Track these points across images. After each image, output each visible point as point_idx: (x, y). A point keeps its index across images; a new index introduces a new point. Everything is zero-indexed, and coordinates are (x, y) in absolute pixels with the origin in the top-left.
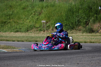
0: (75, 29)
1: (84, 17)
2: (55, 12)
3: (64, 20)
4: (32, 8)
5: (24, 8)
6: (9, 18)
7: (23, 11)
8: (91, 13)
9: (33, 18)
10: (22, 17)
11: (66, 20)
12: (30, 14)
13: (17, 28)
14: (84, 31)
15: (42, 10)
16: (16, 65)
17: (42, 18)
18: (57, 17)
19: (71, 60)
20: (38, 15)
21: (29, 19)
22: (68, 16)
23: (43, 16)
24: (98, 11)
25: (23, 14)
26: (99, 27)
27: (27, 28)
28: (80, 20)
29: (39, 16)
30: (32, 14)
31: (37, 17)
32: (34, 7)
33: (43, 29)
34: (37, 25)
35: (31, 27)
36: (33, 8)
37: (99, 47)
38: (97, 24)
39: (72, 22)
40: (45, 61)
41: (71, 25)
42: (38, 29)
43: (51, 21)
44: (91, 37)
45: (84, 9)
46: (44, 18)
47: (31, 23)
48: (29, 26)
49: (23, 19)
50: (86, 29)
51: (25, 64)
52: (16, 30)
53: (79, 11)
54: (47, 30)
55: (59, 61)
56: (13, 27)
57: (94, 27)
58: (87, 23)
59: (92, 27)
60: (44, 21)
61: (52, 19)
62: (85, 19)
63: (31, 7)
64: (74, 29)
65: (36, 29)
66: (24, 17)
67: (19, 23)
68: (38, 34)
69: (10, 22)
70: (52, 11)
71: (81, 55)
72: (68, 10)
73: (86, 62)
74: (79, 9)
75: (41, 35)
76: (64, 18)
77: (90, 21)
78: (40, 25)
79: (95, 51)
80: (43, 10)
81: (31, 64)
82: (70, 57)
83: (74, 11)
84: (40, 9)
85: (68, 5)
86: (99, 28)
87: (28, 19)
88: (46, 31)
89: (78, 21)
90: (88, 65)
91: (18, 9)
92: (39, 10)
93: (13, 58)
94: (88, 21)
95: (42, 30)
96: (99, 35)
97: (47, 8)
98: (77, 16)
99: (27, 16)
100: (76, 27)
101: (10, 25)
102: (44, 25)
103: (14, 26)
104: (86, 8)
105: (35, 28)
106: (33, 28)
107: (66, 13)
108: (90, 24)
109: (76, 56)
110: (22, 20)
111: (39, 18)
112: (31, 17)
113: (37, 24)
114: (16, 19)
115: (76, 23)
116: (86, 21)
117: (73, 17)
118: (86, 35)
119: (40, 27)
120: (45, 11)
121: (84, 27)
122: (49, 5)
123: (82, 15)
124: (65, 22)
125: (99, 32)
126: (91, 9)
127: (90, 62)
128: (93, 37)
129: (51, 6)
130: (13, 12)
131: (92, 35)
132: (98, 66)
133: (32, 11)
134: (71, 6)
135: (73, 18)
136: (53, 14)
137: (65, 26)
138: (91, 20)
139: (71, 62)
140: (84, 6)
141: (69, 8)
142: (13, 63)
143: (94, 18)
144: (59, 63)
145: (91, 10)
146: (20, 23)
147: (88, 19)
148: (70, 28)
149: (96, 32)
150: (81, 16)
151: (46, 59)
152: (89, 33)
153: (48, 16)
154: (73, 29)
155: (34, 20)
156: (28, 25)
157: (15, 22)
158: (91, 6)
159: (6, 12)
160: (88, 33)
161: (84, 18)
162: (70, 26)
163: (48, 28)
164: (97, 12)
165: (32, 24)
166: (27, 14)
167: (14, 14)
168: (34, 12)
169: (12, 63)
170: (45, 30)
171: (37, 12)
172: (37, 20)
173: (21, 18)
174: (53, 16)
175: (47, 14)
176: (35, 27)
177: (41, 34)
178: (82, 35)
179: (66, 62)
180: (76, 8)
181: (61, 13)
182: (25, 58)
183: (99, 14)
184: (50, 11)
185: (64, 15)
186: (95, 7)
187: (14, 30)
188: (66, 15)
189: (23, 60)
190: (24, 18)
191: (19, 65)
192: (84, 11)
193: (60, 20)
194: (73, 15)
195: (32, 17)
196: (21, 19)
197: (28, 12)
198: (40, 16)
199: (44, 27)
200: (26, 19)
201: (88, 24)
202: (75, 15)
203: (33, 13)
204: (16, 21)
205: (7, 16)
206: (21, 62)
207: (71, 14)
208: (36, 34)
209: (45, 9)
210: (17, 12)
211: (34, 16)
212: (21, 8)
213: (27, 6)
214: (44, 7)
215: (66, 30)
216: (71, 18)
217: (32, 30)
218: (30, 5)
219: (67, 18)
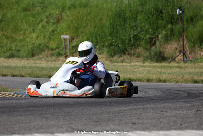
0: (129, 54)
1: (148, 29)
2: (89, 18)
3: (106, 35)
4: (42, 9)
5: (26, 10)
7: (25, 15)
8: (160, 22)
9: (45, 30)
10: (22, 27)
11: (110, 34)
12: (38, 21)
13: (12, 50)
14: (147, 57)
15: (63, 14)
16: (8, 125)
17: (62, 30)
18: (93, 29)
19: (120, 116)
21: (35, 31)
22: (115, 26)
23: (64, 26)
24: (176, 17)
25: (24, 21)
26: (176, 49)
27: (33, 50)
28: (139, 34)
29: (56, 26)
30: (41, 21)
31: (52, 28)
32: (46, 7)
33: (64, 53)
34: (53, 45)
35: (40, 47)
36: (44, 9)
37: (176, 90)
38: (171, 45)
39: (122, 39)
40: (67, 117)
41: (120, 45)
42: (54, 52)
43: (81, 36)
44: (159, 70)
45: (147, 13)
47: (40, 39)
48: (35, 46)
50: (151, 53)
51: (27, 123)
52: (9, 54)
53: (137, 16)
54: (72, 54)
55: (95, 117)
56: (3, 46)
57: (167, 50)
58: (152, 42)
59: (162, 51)
60: (67, 37)
61: (82, 33)
62: (150, 34)
63: (40, 6)
64: (127, 53)
65: (50, 52)
66: (26, 28)
67: (16, 40)
68: (54, 63)
70: (82, 15)
71: (141, 107)
72: (116, 14)
73: (150, 121)
74: (136, 14)
76: (106, 30)
77: (158, 37)
78: (58, 44)
79: (167, 99)
80: (65, 14)
81: (40, 123)
82: (118, 109)
83: (127, 18)
84: (59, 11)
85: (115, 4)
86: (177, 51)
89: (135, 36)
90: (155, 126)
91: (15, 11)
92: (56, 14)
93: (3, 110)
94: (154, 36)
95: (62, 55)
96: (176, 67)
98: (132, 27)
99: (32, 25)
100: (131, 49)
102: (66, 44)
103: (6, 45)
104: (152, 12)
105: (48, 49)
106: (43, 51)
107: (110, 21)
108: (158, 43)
109: (130, 107)
110: (22, 32)
111: (56, 30)
112: (40, 26)
113: (52, 42)
114: (9, 31)
115: (131, 41)
116: (151, 37)
117: (126, 30)
118: (150, 67)
119: (58, 48)
120: (69, 15)
121: (147, 49)
122: (77, 3)
123: (144, 24)
124: (109, 40)
125: (176, 59)
126: (162, 12)
127: (158, 120)
128: (163, 70)
129: (80, 7)
130: (4, 15)
131: (162, 66)
132: (173, 128)
133: (43, 15)
134: (120, 6)
135: (124, 30)
136: (84, 22)
137: (109, 47)
138: (160, 36)
139: (121, 120)
140: (147, 7)
141: (116, 11)
142: (3, 121)
143: (166, 31)
144: (97, 122)
145: (161, 15)
146: (19, 39)
147: (154, 33)
148: (119, 51)
149: (170, 60)
150: (141, 28)
151: (70, 112)
152: (157, 62)
153: (76, 25)
154: (125, 53)
155: (46, 33)
156: (33, 44)
157: (7, 38)
158: (160, 7)
160: (154, 62)
161: (147, 31)
163: (74, 50)
164: (174, 20)
165: (43, 42)
166: (33, 21)
167: (5, 21)
168: (47, 17)
170: (68, 54)
171: (52, 17)
172: (51, 33)
173: (20, 29)
174: (85, 27)
175: (72, 21)
176: (47, 47)
177: (60, 62)
178: (142, 65)
179: (109, 120)
180: (131, 11)
181: (101, 20)
182: (27, 110)
183: (177, 24)
184: (79, 16)
185: (108, 24)
186: (169, 9)
187: (4, 53)
188: (110, 24)
189: (24, 114)
192: (146, 17)
193: (99, 35)
194: (124, 25)
195: (43, 27)
196: (20, 31)
197: (34, 17)
198: (58, 26)
199: (66, 48)
200: (31, 32)
201: (155, 44)
202: (130, 25)
203: (45, 20)
204: (10, 36)
206: (20, 118)
207: (120, 22)
208: (50, 62)
209: (68, 12)
210: (13, 17)
211: (46, 26)
212: (20, 9)
213: (33, 4)
214: (67, 8)
215: (111, 55)
216: (121, 31)
217: (43, 53)
218: (38, 2)
219: (112, 30)
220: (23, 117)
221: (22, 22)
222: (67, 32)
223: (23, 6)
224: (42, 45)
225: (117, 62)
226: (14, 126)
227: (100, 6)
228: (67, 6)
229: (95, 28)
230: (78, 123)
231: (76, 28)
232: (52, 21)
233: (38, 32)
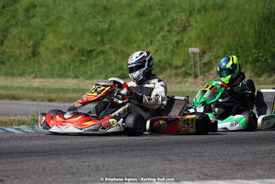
2: (226, 24)
3: (250, 48)
4: (162, 13)
5: (140, 14)
6: (102, 40)
7: (139, 22)
9: (167, 42)
10: (136, 38)
11: (256, 46)
12: (157, 30)
13: (123, 69)
15: (191, 19)
16: (119, 170)
17: (190, 42)
18: (232, 39)
19: (271, 158)
20: (179, 33)
21: (154, 43)
22: (262, 34)
23: (192, 35)
25: (138, 30)
29: (182, 36)
30: (162, 29)
31: (176, 39)
32: (167, 10)
33: (192, 72)
34: (178, 61)
35: (161, 64)
36: (165, 13)
39: (272, 52)
40: (198, 159)
41: (269, 60)
42: (180, 71)
43: (216, 49)
46: (195, 42)
47: (160, 53)
49: (138, 43)
54: (204, 73)
55: (236, 159)
56: (111, 64)
60: (196, 50)
61: (216, 43)
63: (160, 9)
65: (174, 71)
66: (141, 39)
68: (180, 85)
69: (103, 52)
70: (216, 20)
72: (263, 18)
75: (189, 87)
76: (250, 40)
78: (184, 60)
80: (194, 19)
81: (162, 168)
82: (267, 148)
84: (185, 15)
85: (261, 4)
87: (151, 44)
88: (201, 77)
91: (126, 16)
92: (182, 20)
93: (112, 149)
95: (189, 75)
97: (203, 12)
99: (149, 35)
101: (104, 59)
102: (196, 59)
103: (115, 62)
105: (172, 67)
106: (165, 69)
107: (255, 27)
110: (135, 45)
111: (182, 41)
112: (159, 37)
113: (176, 58)
114: (119, 44)
119: (184, 65)
120: (199, 20)
122: (210, 4)
124: (255, 53)
129: (214, 9)
130: (111, 23)
133: (164, 22)
134: (269, 7)
136: (220, 29)
137: (255, 64)
141: (263, 13)
142: (113, 163)
144: (238, 165)
148: (268, 69)
151: (201, 153)
153: (208, 34)
155: (168, 45)
157: (116, 52)
159: (92, 24)
162: (268, 63)
163: (207, 68)
165: (164, 57)
166: (150, 30)
167: (113, 30)
168: (169, 24)
169: (111, 163)
170: (199, 73)
171: (176, 24)
172: (176, 45)
173: (133, 40)
174: (221, 36)
175: (203, 29)
176: (170, 65)
177: (187, 84)
179: (256, 163)
181: (243, 26)
182: (144, 150)
184: (213, 22)
185: (252, 31)
187: (114, 73)
188: (255, 32)
189: (140, 154)
190: (142, 41)
191: (128, 168)
193: (241, 48)
195: (163, 37)
196: (133, 43)
197: (151, 24)
198: (185, 35)
199: (195, 65)
200: (147, 44)
203: (167, 28)
204: (119, 50)
205: (96, 34)
206: (134, 160)
207: (269, 29)
208: (173, 85)
209: (197, 17)
210: (124, 25)
211: (167, 36)
212: (133, 14)
213: (150, 7)
214: (196, 11)
215: (257, 74)
216: (271, 41)
217: (164, 73)
218: (157, 4)
219: (258, 40)
220: (139, 159)
221: (136, 32)
222: (197, 44)
223: (136, 9)
224: (163, 61)
225: (266, 84)
226: (127, 170)
227: (242, 8)
228: (196, 8)
229: (234, 37)
230: (212, 167)
231: (209, 39)
232: (176, 29)
233: (157, 44)
